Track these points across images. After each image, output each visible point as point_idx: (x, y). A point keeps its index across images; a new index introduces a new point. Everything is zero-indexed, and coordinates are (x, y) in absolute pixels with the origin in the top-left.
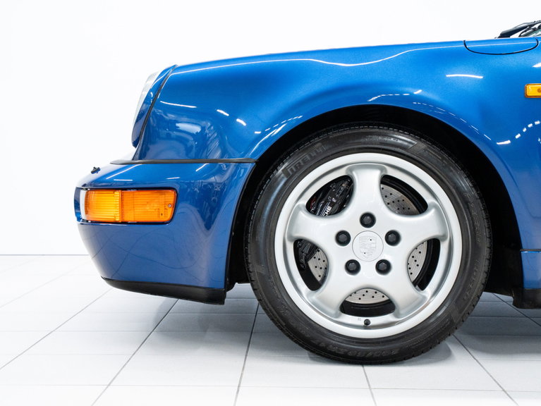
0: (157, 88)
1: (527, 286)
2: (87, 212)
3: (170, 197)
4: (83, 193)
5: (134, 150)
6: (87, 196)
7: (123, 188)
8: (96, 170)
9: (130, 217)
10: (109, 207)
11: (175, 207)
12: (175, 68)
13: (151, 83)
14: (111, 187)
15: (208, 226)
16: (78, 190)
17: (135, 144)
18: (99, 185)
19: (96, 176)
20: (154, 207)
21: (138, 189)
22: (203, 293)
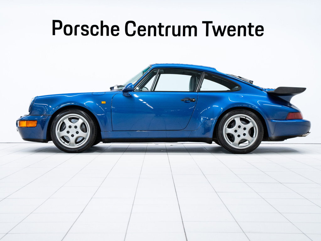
0: (34, 101)
1: (102, 138)
2: (19, 125)
3: (36, 122)
4: (18, 122)
5: (29, 113)
6: (19, 122)
7: (27, 120)
8: (21, 117)
9: (28, 126)
10: (24, 124)
11: (37, 124)
12: (37, 97)
13: (33, 100)
14: (24, 120)
15: (43, 129)
16: (17, 121)
17: (29, 112)
18: (22, 120)
19: (21, 118)
20: (33, 124)
21: (30, 120)
22: (42, 140)
